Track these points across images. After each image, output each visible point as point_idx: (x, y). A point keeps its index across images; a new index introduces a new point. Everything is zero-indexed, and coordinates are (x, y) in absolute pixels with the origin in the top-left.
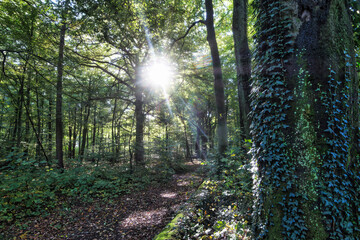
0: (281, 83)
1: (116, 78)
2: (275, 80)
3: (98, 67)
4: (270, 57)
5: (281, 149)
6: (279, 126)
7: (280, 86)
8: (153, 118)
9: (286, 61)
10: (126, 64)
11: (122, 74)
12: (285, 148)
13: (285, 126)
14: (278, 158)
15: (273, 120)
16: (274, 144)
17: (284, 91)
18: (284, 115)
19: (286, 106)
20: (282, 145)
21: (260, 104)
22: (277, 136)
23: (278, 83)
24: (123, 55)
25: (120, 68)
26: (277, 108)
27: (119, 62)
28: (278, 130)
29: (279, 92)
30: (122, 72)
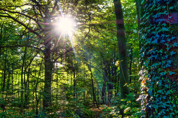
0: (167, 30)
1: (26, 27)
2: (161, 27)
3: (9, 17)
4: (156, 4)
5: (168, 96)
6: (165, 73)
7: (166, 33)
8: (62, 66)
9: (171, 8)
10: (36, 15)
11: (33, 24)
12: (171, 95)
13: (171, 73)
14: (164, 105)
15: (160, 67)
16: (160, 91)
17: (170, 37)
18: (170, 62)
19: (172, 53)
20: (168, 93)
21: (147, 50)
22: (163, 83)
23: (164, 29)
24: (33, 6)
25: (30, 18)
26: (164, 54)
27: (29, 12)
28: (164, 76)
29: (165, 38)
30: (32, 21)
